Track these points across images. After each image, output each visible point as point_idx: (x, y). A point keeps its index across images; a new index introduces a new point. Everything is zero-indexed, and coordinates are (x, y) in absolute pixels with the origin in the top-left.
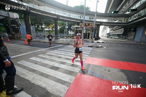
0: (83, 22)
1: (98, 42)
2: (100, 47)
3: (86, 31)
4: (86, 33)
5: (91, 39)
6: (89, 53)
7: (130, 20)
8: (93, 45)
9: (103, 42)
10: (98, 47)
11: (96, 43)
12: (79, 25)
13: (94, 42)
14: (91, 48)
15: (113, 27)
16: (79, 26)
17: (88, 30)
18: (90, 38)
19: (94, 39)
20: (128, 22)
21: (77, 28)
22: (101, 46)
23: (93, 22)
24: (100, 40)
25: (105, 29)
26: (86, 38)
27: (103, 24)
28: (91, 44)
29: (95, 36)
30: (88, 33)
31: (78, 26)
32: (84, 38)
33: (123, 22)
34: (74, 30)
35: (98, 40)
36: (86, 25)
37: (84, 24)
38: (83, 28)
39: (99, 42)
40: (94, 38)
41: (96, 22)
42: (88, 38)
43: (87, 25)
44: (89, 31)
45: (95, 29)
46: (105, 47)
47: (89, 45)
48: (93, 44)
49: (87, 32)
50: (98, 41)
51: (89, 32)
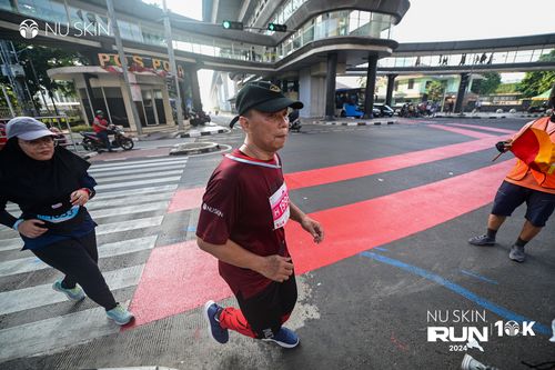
0: (115, 48)
1: (203, 134)
2: (213, 150)
3: (143, 93)
4: (147, 102)
5: (177, 123)
6: (178, 178)
7: (282, 57)
8: (188, 146)
9: (221, 131)
10: (206, 151)
11: (198, 138)
12: (95, 63)
13: (188, 136)
14: (183, 160)
15: (244, 77)
16: (98, 69)
17: (150, 88)
18: (170, 121)
19: (187, 122)
20: (277, 60)
21: (88, 76)
22: (215, 144)
23: (164, 50)
24: (211, 123)
25: (217, 82)
26: (152, 122)
27: (206, 63)
28: (178, 145)
29: (191, 111)
30: (157, 100)
31: (91, 69)
32: (144, 125)
33: (265, 60)
34: (71, 85)
35: (203, 124)
36: (132, 66)
37: (125, 62)
38: (121, 76)
39: (208, 133)
40: (186, 119)
41: (177, 53)
42: (163, 121)
43: (142, 65)
44: (156, 91)
45: (180, 83)
46: (230, 148)
47: (174, 150)
48: (186, 142)
49: (149, 97)
50: (206, 129)
51: (159, 95)
